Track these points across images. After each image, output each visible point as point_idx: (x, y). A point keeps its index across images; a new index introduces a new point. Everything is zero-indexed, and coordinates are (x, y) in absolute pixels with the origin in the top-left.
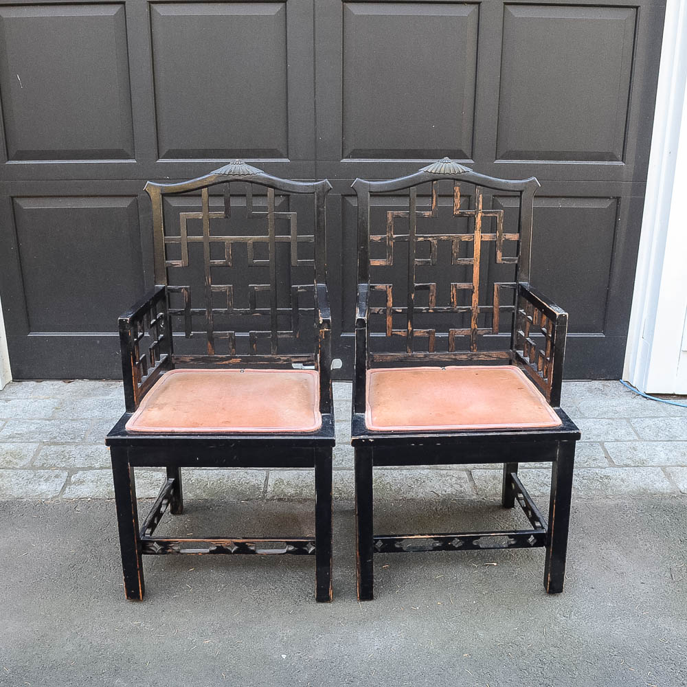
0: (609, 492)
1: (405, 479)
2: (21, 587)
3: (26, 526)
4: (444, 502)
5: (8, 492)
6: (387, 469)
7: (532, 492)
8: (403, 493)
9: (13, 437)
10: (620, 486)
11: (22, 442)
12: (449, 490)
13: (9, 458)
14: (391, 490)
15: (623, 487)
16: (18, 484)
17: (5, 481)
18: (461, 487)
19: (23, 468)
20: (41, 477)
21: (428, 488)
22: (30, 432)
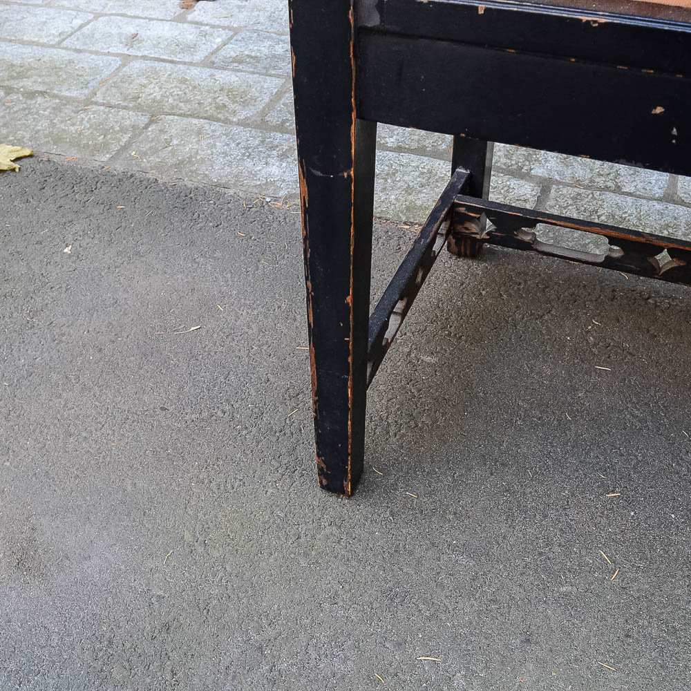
2: (160, 425)
3: (218, 254)
5: (203, 169)
9: (240, 62)
11: (253, 73)
13: (223, 99)
16: (225, 154)
17: (204, 143)
19: (244, 123)
20: (273, 148)
22: (274, 56)
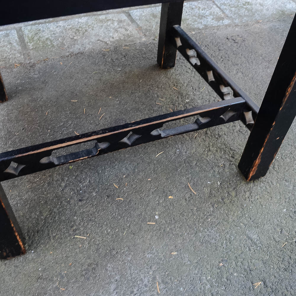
0: (257, 17)
1: (64, 31)
4: (116, 50)
6: (41, 23)
7: (196, 26)
8: (68, 47)
10: (262, 10)
12: (116, 36)
14: (53, 46)
15: (265, 11)
18: (126, 30)
21: (94, 38)
